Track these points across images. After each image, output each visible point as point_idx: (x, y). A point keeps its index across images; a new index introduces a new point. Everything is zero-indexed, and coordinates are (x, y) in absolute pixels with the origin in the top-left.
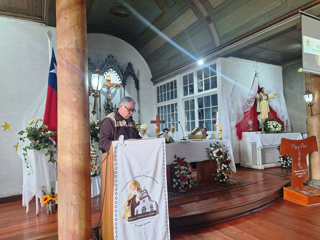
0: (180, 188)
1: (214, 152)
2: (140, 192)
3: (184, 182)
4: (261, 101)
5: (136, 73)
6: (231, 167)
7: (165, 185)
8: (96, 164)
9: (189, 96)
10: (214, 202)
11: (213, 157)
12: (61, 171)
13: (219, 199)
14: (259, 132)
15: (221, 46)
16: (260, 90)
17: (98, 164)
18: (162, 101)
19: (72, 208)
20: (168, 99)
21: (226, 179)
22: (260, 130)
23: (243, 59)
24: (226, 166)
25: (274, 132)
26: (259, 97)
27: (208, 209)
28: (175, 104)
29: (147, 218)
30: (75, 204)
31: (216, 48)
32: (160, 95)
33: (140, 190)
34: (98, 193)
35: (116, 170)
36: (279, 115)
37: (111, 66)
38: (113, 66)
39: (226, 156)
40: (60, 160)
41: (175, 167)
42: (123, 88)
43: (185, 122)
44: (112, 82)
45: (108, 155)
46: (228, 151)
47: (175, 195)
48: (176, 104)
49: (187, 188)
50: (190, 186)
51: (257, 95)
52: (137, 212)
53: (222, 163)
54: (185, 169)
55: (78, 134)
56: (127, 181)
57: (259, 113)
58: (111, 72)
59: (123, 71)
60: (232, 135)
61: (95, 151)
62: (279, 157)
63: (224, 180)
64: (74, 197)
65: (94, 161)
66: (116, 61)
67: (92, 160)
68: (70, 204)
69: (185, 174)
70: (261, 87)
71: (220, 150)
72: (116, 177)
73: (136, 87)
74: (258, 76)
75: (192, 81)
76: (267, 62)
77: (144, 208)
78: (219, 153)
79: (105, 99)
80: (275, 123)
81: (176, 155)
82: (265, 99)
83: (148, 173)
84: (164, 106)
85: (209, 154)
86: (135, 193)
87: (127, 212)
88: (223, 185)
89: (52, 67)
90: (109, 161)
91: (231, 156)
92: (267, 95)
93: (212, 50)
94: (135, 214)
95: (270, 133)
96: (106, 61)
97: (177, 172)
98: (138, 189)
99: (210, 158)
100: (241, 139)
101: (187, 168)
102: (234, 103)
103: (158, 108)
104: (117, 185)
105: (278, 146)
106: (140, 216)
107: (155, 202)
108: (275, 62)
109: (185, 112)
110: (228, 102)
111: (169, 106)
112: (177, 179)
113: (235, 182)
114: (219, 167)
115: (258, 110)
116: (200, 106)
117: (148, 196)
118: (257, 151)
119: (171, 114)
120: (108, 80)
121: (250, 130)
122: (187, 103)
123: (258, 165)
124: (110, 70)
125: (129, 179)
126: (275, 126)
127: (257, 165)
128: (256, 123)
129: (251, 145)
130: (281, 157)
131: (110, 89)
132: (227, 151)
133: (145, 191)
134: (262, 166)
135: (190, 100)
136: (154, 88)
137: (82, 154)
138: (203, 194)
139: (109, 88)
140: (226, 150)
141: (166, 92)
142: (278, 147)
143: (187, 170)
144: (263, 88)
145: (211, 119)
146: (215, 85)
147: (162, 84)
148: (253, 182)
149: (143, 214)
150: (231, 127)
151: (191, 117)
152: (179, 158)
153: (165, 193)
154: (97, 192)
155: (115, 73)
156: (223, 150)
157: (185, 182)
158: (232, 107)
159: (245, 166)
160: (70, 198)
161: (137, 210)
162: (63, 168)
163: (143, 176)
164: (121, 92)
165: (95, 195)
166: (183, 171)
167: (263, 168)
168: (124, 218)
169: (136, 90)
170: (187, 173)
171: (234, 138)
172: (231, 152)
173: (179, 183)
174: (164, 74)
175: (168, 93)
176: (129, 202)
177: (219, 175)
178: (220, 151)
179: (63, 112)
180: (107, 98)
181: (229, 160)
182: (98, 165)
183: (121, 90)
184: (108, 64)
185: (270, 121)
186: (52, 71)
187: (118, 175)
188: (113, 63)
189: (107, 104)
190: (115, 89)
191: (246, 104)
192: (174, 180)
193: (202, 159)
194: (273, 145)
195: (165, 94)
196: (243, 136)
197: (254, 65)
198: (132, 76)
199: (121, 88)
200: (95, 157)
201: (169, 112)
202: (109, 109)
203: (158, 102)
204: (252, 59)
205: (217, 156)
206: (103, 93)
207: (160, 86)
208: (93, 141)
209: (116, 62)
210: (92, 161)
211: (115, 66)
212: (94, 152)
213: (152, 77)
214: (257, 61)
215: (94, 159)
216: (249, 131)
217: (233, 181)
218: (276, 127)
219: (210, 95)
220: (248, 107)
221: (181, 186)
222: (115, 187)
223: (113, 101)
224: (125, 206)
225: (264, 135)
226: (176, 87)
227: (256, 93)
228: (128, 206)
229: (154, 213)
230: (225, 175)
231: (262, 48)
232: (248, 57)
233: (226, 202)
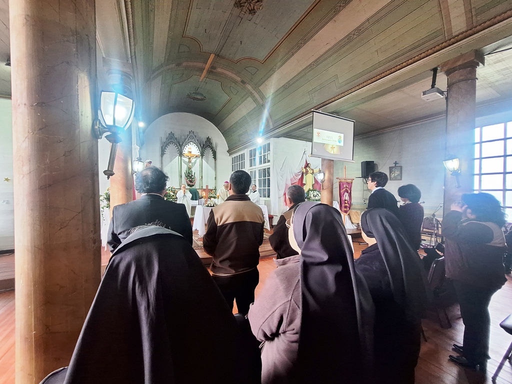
4: (307, 174)
5: (214, 145)
9: (253, 167)
15: (274, 128)
16: (307, 165)
23: (294, 140)
26: (305, 171)
31: (270, 130)
32: (234, 164)
37: (191, 140)
38: (193, 140)
44: (193, 153)
51: (304, 169)
57: (305, 184)
58: (192, 145)
59: (201, 144)
73: (213, 157)
74: (306, 154)
75: (255, 155)
79: (187, 167)
82: (311, 173)
92: (312, 170)
96: (188, 136)
110: (277, 175)
115: (304, 182)
116: (260, 176)
120: (189, 152)
135: (254, 171)
136: (230, 158)
139: (189, 158)
141: (238, 163)
145: (267, 188)
147: (235, 155)
150: (279, 195)
155: (195, 146)
169: (214, 160)
171: (282, 204)
174: (236, 147)
183: (200, 160)
184: (189, 138)
188: (194, 138)
189: (188, 172)
190: (195, 159)
191: (294, 177)
197: (303, 144)
198: (211, 148)
199: (200, 158)
202: (189, 176)
204: (302, 139)
207: (234, 157)
209: (196, 137)
211: (195, 140)
213: (228, 149)
214: (306, 141)
219: (266, 168)
220: (296, 179)
223: (193, 170)
226: (244, 159)
232: (298, 138)
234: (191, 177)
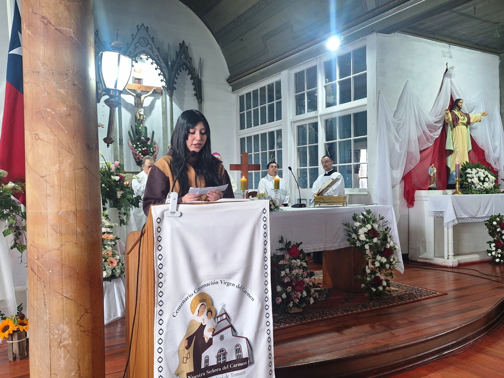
0: (291, 305)
1: (362, 232)
2: (214, 319)
3: (299, 293)
4: (454, 127)
5: (196, 65)
6: (394, 262)
7: (267, 303)
8: (114, 255)
9: (308, 115)
10: (363, 334)
11: (360, 241)
12: (36, 270)
13: (372, 327)
14: (450, 192)
15: (378, 8)
16: (454, 104)
17: (118, 255)
18: (249, 126)
19: (62, 352)
20: (263, 122)
21: (384, 287)
22: (452, 187)
23: (422, 39)
24: (384, 260)
25: (481, 191)
26: (451, 120)
27: (352, 350)
28: (277, 131)
29: (229, 374)
30: (68, 344)
31: (367, 13)
32: (245, 112)
33: (214, 313)
34: (119, 315)
35: (160, 271)
36: (489, 156)
37: (143, 49)
38: (147, 49)
39: (385, 239)
40: (32, 247)
41: (281, 262)
42: (168, 97)
43: (298, 169)
44: (145, 83)
45: (141, 236)
46: (389, 229)
47: (280, 319)
48: (279, 132)
49: (304, 305)
50: (312, 301)
51: (447, 114)
52: (207, 361)
53: (377, 255)
54: (301, 265)
55: (74, 188)
56: (184, 296)
57: (451, 152)
58: (144, 62)
59: (168, 60)
60: (394, 197)
61: (110, 227)
62: (487, 243)
63: (381, 288)
64: (66, 328)
65: (110, 248)
66: (153, 38)
67: (106, 247)
68: (55, 344)
69: (302, 276)
70: (456, 97)
71: (372, 226)
72: (161, 285)
73: (195, 95)
74: (451, 75)
75: (313, 83)
76: (471, 45)
77: (222, 353)
78: (372, 234)
79: (132, 118)
80: (482, 173)
81: (282, 238)
82: (464, 124)
83: (231, 276)
84: (254, 136)
85: (350, 236)
86: (203, 320)
87: (185, 362)
88: (378, 297)
89: (15, 42)
90: (144, 249)
91: (394, 239)
92: (467, 115)
93: (358, 18)
94: (203, 366)
95: (472, 194)
96: (133, 39)
97: (284, 272)
98: (209, 311)
99: (352, 244)
100: (413, 205)
101: (304, 264)
102: (402, 129)
103: (242, 140)
104: (161, 304)
105: (486, 219)
106: (213, 371)
107: (247, 339)
108: (486, 46)
109: (298, 149)
110: (389, 129)
111: (264, 135)
112: (284, 286)
113: (401, 291)
114: (370, 261)
115: (449, 147)
116: (330, 136)
117: (231, 326)
118: (445, 229)
119: (268, 153)
120: (136, 79)
121: (431, 186)
122: (301, 130)
123: (446, 257)
124: (141, 58)
125: (189, 290)
126: (482, 179)
127: (443, 257)
128: (444, 172)
129: (433, 218)
130: (492, 242)
131: (140, 98)
132: (386, 230)
133: (224, 316)
134: (454, 259)
135: (309, 124)
136: (234, 98)
137: (82, 234)
138: (339, 317)
139: (138, 97)
140: (386, 227)
141: (259, 107)
142: (487, 222)
143: (304, 267)
144: (461, 101)
145: (353, 163)
146: (361, 93)
147: (250, 89)
148: (438, 293)
149: (219, 365)
150: (393, 179)
151: (310, 159)
152: (290, 242)
153: (267, 319)
154: (116, 313)
155: (152, 64)
156: (378, 227)
157: (302, 293)
158: (396, 138)
159: (419, 260)
160: (57, 332)
161: (207, 357)
162: (39, 264)
163: (220, 282)
164: (164, 105)
165: (112, 319)
166: (297, 271)
167: (456, 264)
168: (178, 375)
169: (196, 101)
170: (305, 274)
171: (398, 202)
172: (395, 232)
173: (288, 294)
174: (256, 68)
175: (263, 109)
176: (189, 339)
177: (370, 277)
178: (373, 229)
179: (37, 137)
180: (136, 118)
181: (390, 247)
182: (118, 257)
183: (164, 101)
184: (138, 44)
185: (471, 169)
186: (15, 51)
187: (165, 281)
188: (148, 43)
189: (136, 129)
190: (153, 98)
191: (424, 132)
192: (279, 289)
193: (336, 245)
194: (476, 218)
195: (256, 112)
196: (416, 199)
197: (443, 52)
198: (188, 72)
199: (164, 96)
200: (111, 240)
201: (264, 148)
202: (139, 140)
203: (242, 127)
204: (440, 38)
205: (368, 240)
206: (127, 106)
207: (247, 94)
208: (107, 205)
209: (153, 41)
210: (105, 249)
211: (152, 50)
212: (109, 230)
213: (229, 74)
214: (450, 43)
215: (109, 243)
216: (430, 189)
217: (397, 291)
218: (483, 182)
219: (352, 112)
220: (428, 139)
221: (293, 301)
222: (157, 309)
223: (147, 124)
224: (181, 349)
225: (460, 195)
226: (279, 97)
227: (447, 110)
228: (187, 348)
229: (245, 363)
230: (382, 277)
231: (463, 14)
232: (433, 34)
233: (386, 334)
234: (144, 144)
